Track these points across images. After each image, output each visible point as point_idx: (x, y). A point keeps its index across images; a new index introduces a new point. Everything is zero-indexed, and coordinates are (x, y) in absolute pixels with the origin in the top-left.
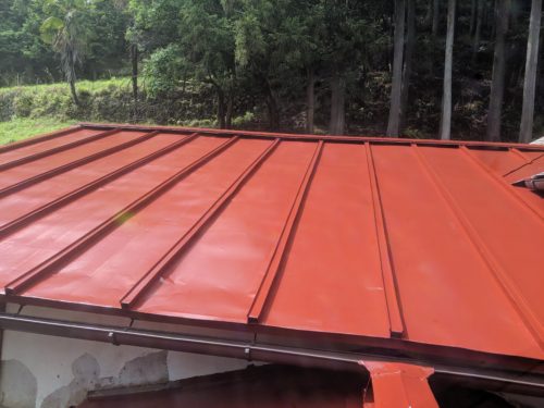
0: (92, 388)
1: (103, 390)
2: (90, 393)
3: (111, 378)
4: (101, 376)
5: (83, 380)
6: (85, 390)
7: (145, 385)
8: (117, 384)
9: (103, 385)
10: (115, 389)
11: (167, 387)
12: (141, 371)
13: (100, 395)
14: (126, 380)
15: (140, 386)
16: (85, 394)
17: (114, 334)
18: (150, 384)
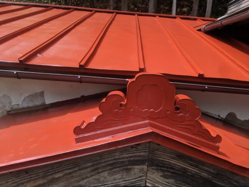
0: (9, 109)
1: (15, 110)
2: (8, 112)
3: (18, 105)
4: (13, 104)
5: (4, 106)
6: (6, 110)
7: (35, 107)
8: (21, 107)
9: (14, 108)
10: (20, 109)
11: (45, 107)
12: (32, 101)
13: (13, 112)
14: (25, 105)
15: (32, 107)
16: (6, 112)
17: (17, 73)
18: (37, 106)
